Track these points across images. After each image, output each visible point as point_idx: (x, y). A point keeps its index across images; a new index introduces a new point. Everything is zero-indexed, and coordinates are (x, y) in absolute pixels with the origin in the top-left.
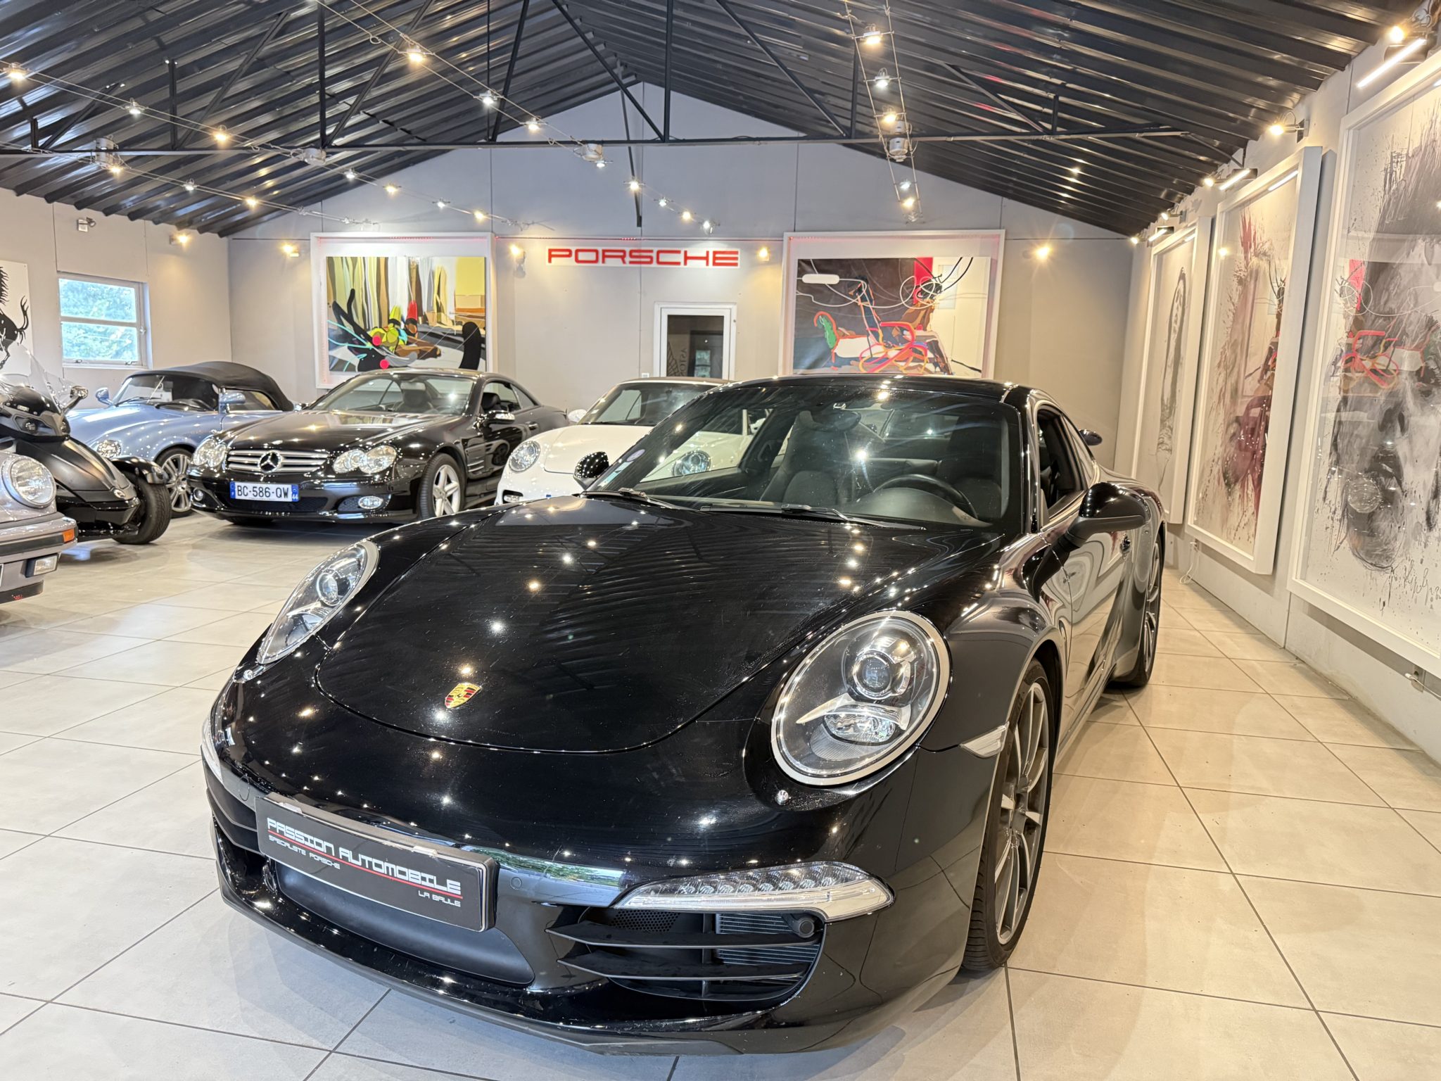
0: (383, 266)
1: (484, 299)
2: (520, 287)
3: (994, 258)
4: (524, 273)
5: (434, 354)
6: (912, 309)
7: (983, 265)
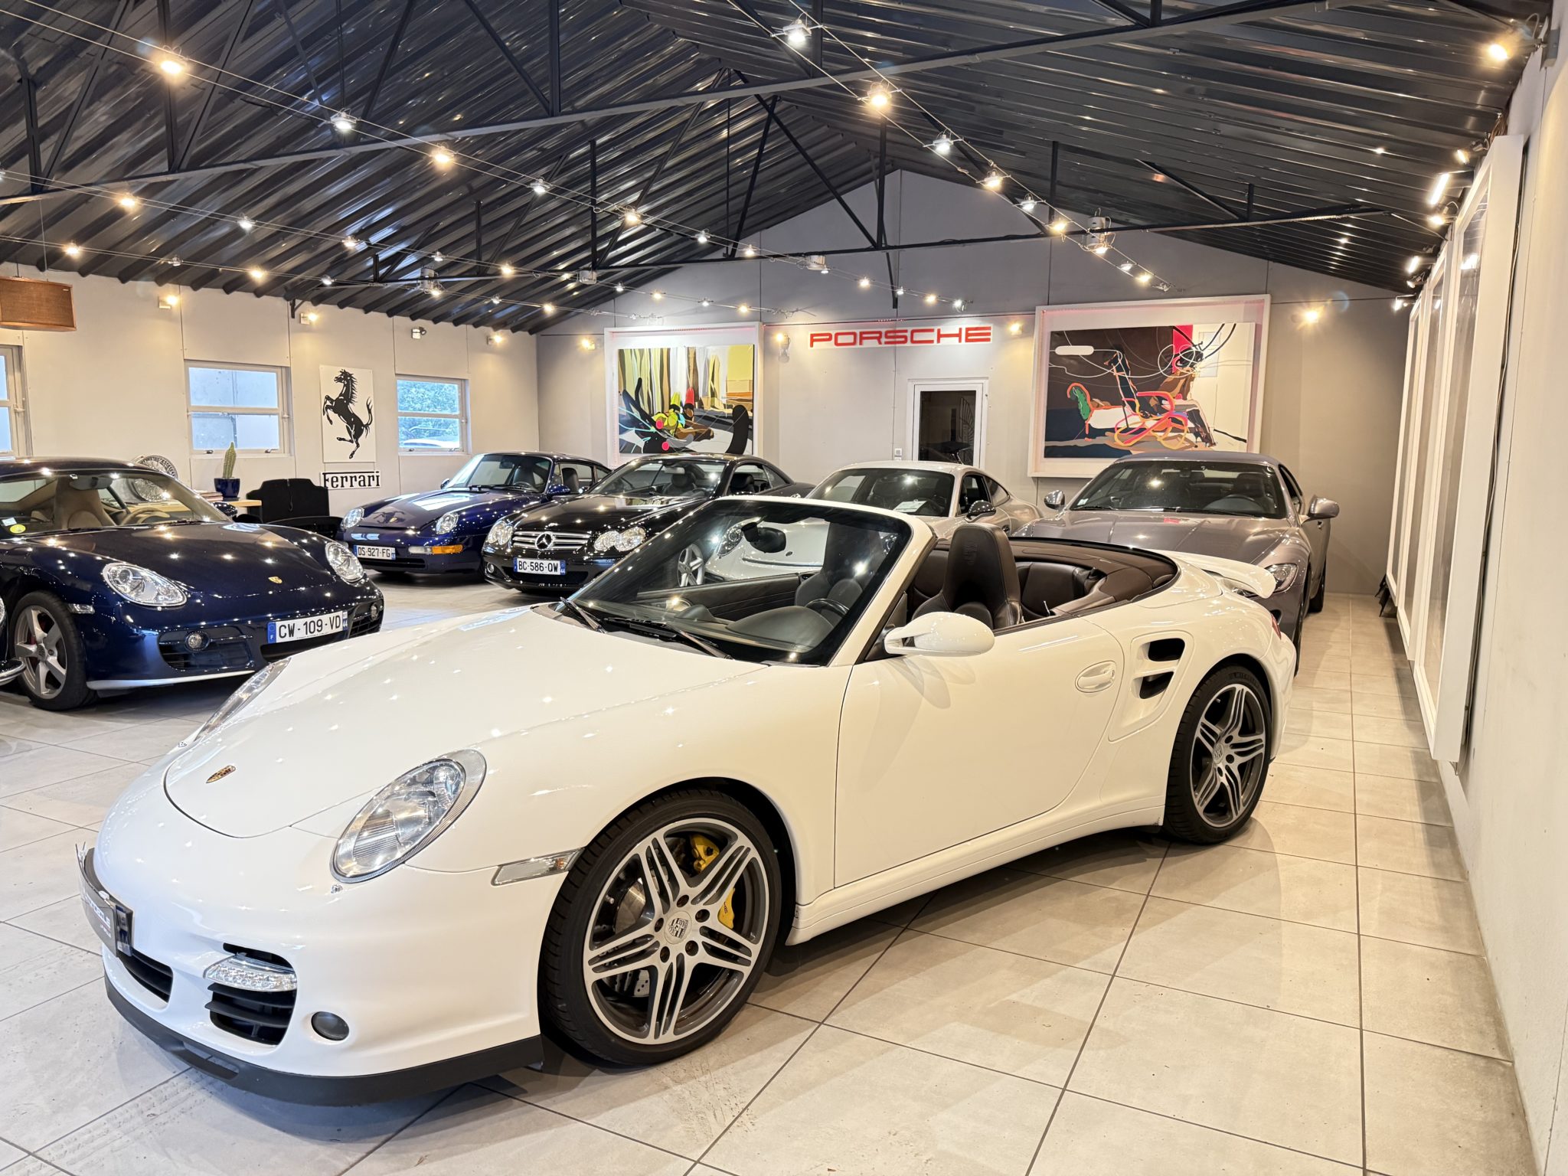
0: (665, 357)
1: (753, 383)
2: (783, 370)
3: (1259, 323)
5: (708, 436)
6: (1171, 378)
7: (1246, 331)
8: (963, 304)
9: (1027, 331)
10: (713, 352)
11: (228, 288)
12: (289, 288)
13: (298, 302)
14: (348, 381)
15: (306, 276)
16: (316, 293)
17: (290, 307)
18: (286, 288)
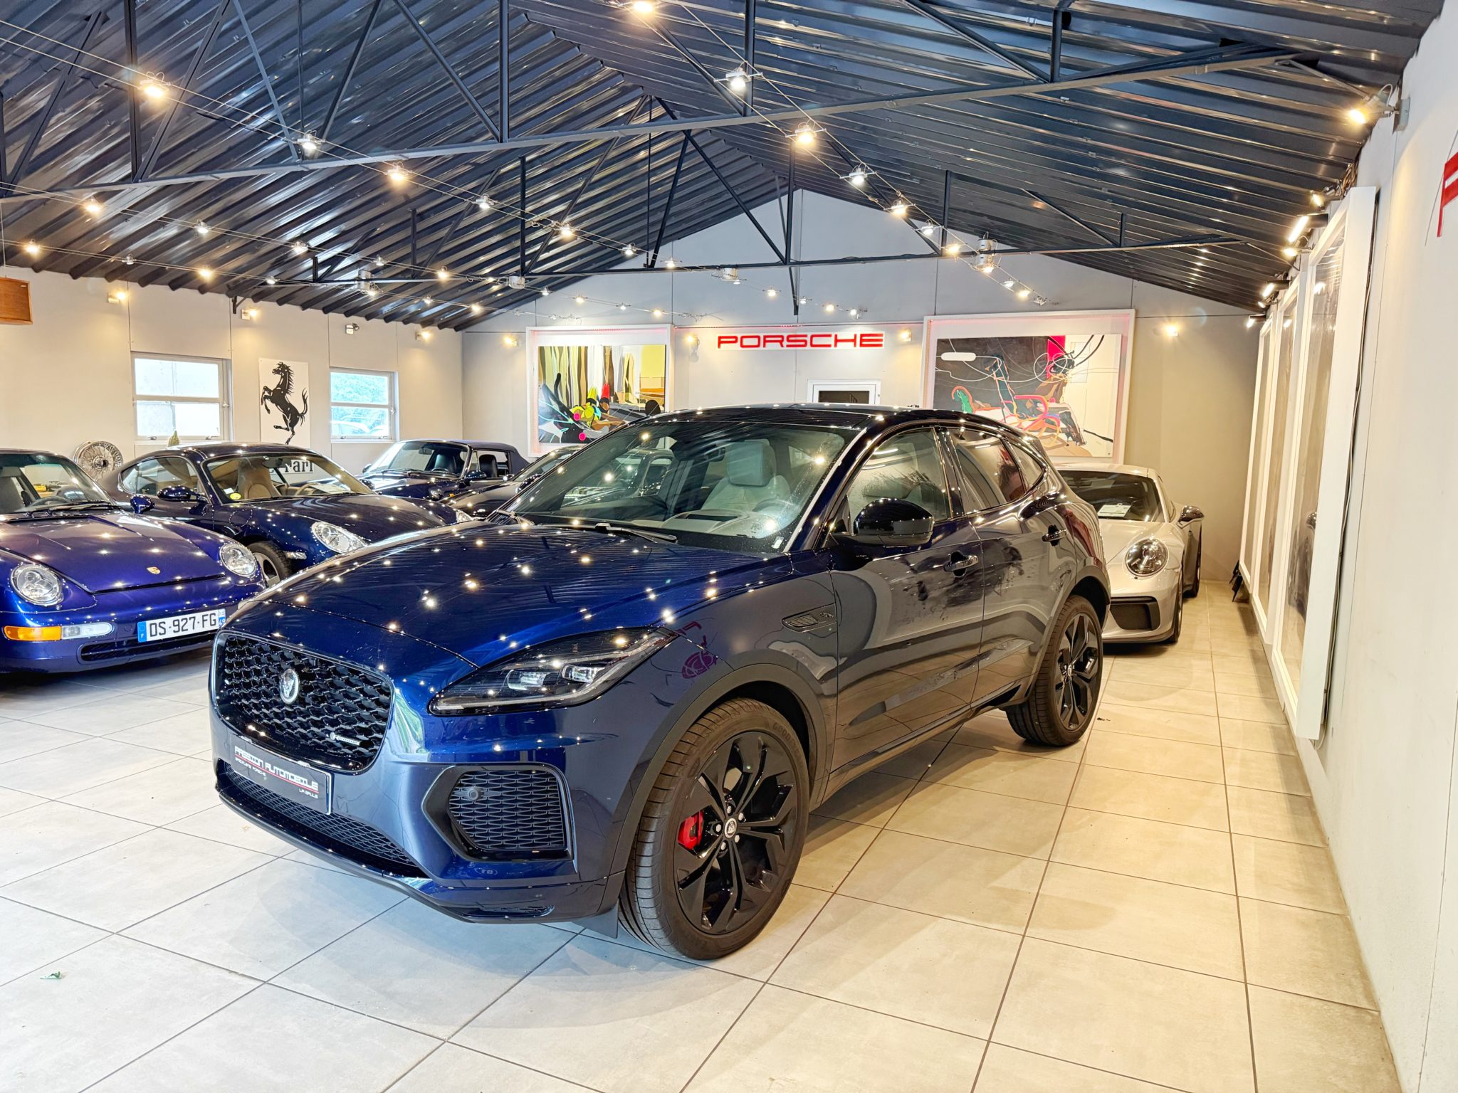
0: (583, 354)
1: (664, 380)
2: (694, 369)
3: (1125, 335)
4: (697, 358)
6: (1046, 382)
7: (1112, 342)
8: (858, 312)
9: (915, 338)
10: (627, 351)
11: (174, 285)
12: (231, 286)
13: (239, 299)
14: (285, 373)
15: (248, 275)
16: (257, 290)
17: (232, 303)
18: (228, 286)
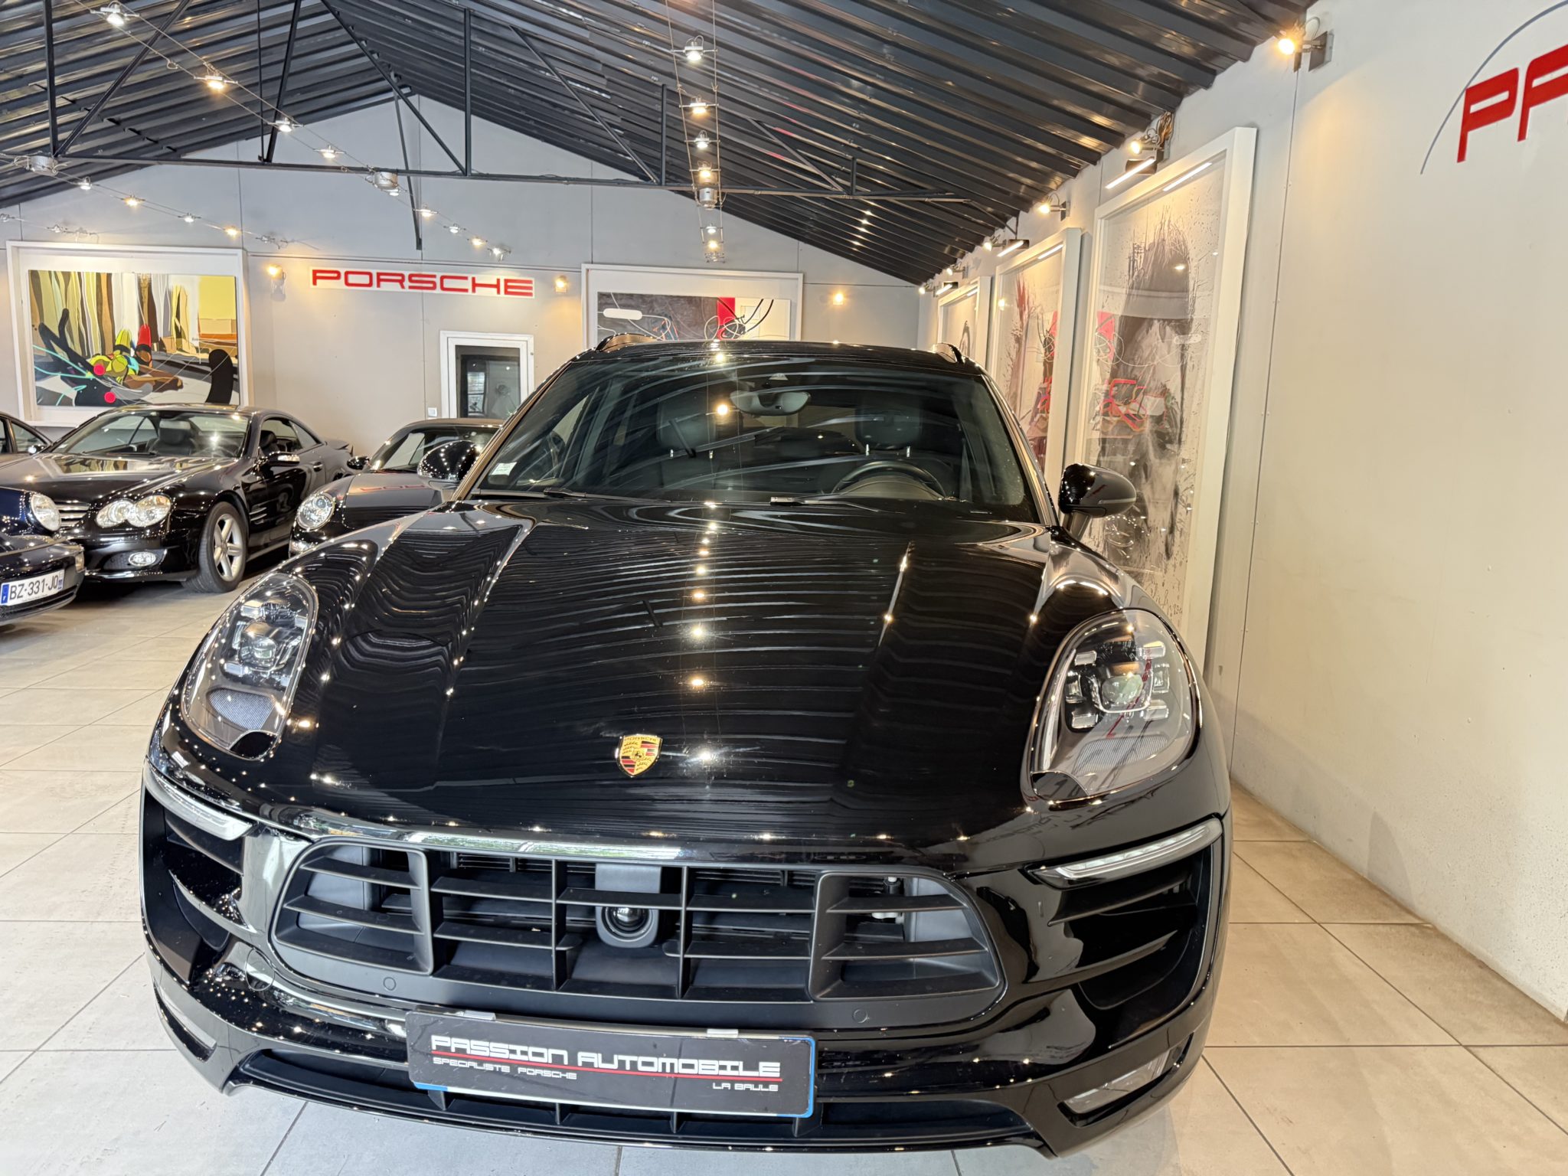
0: (105, 284)
1: (235, 324)
2: (279, 311)
3: (794, 301)
4: (284, 295)
5: (175, 385)
7: (782, 308)
8: (503, 253)
9: (573, 289)
10: (174, 284)
